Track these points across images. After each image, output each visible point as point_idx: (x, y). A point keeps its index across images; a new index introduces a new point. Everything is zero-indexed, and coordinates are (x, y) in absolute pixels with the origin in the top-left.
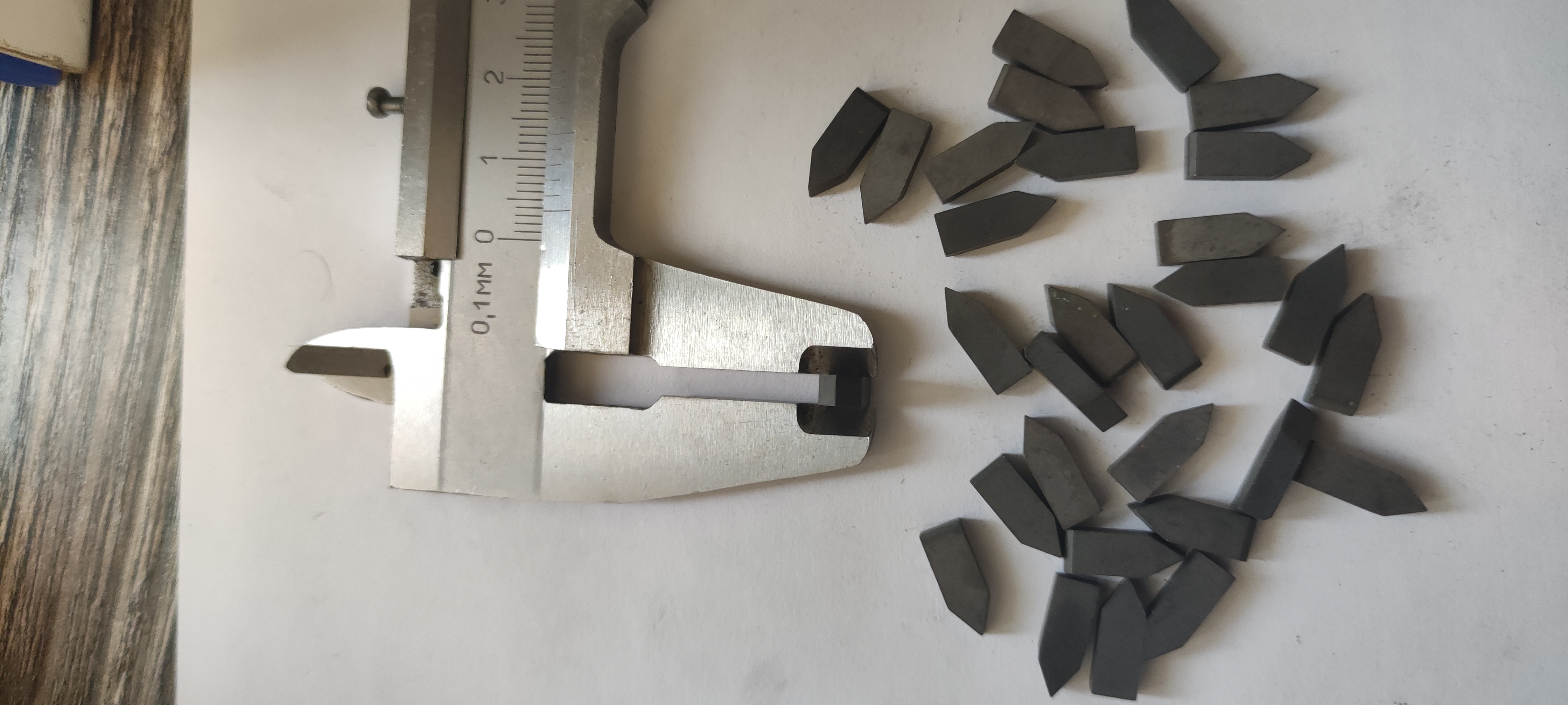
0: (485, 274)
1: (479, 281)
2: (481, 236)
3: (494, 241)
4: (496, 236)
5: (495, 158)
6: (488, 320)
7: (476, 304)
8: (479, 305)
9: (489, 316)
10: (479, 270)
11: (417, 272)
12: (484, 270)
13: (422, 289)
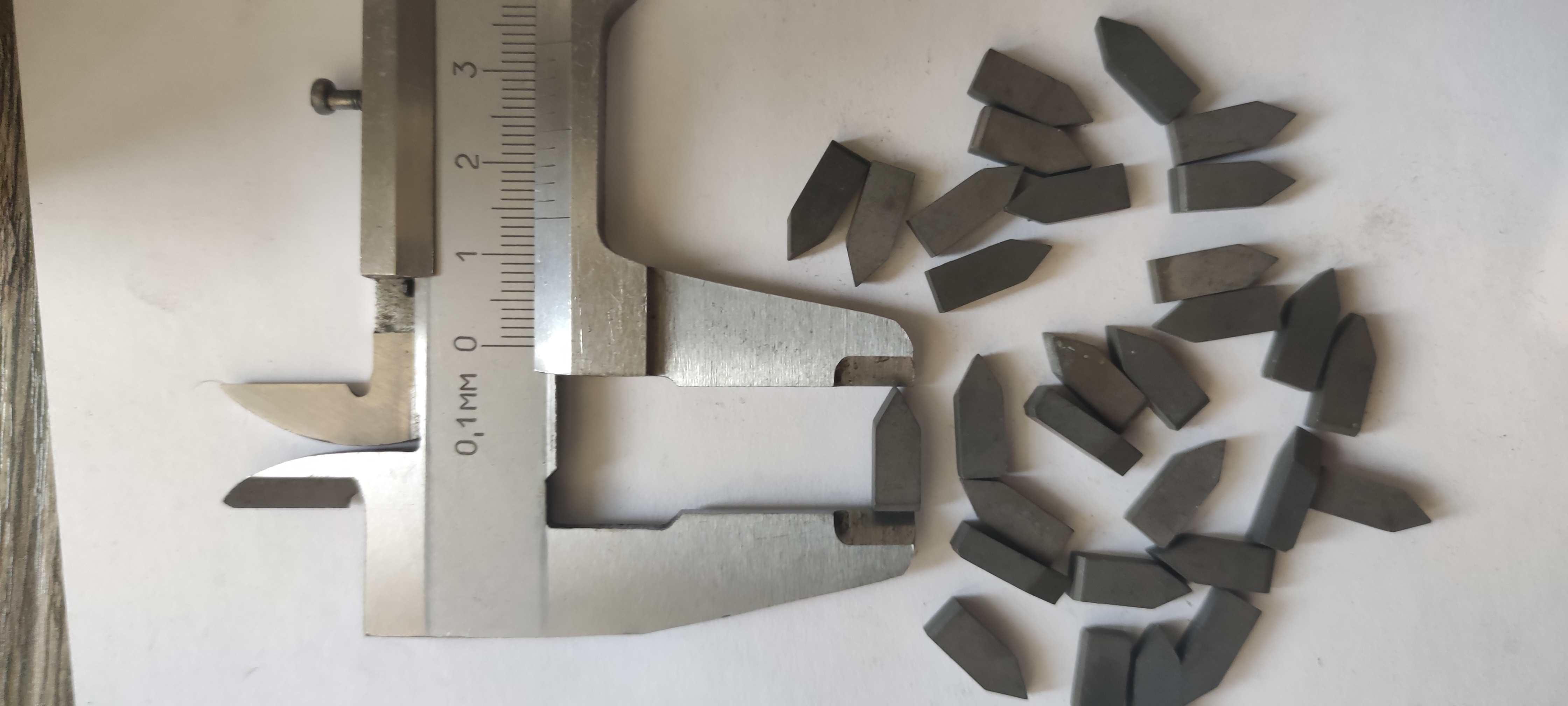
0: (468, 386)
1: (462, 395)
2: (461, 344)
3: (477, 349)
4: (479, 343)
5: (474, 254)
6: (475, 439)
7: (460, 421)
8: (464, 422)
9: (477, 435)
10: (462, 383)
11: (381, 292)
12: (468, 383)
13: (387, 311)
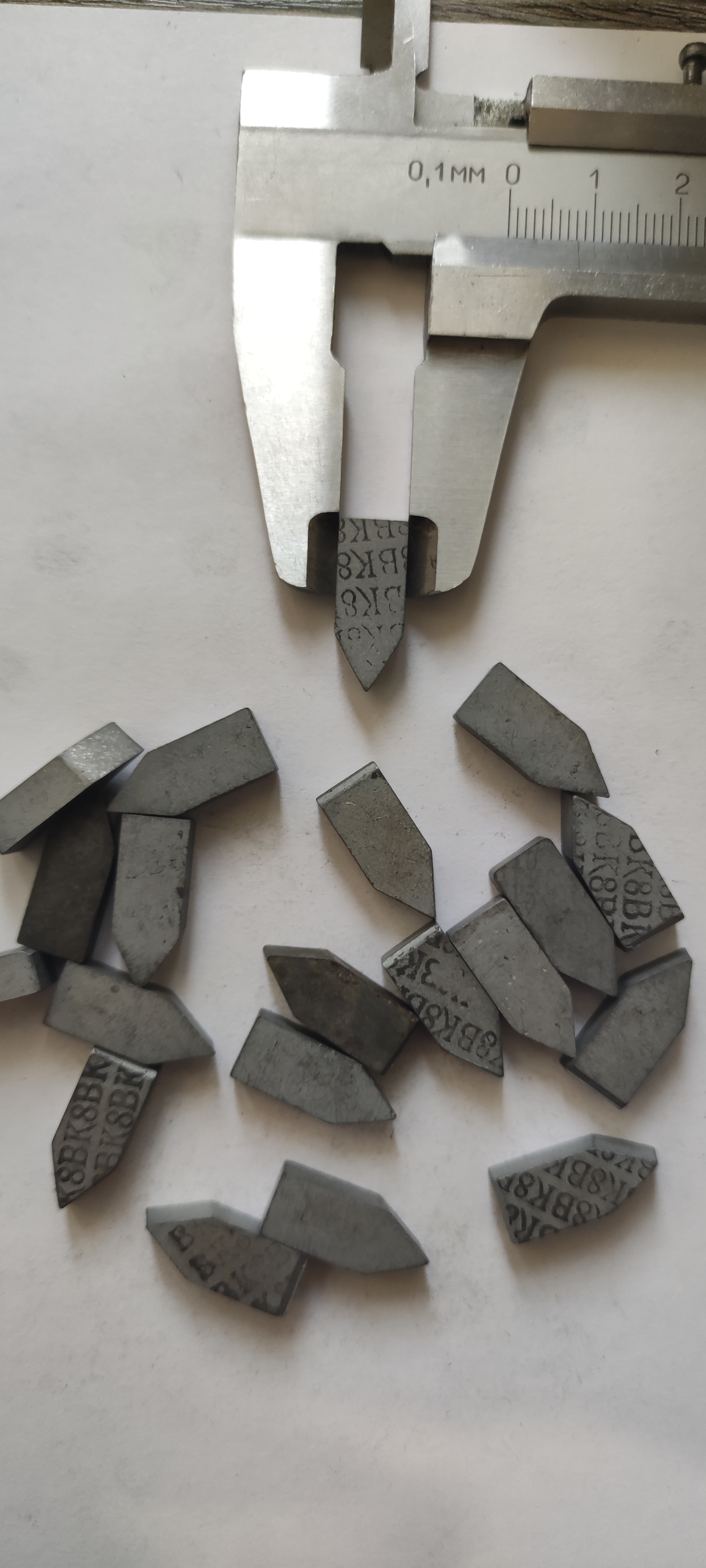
0: (473, 175)
1: (465, 169)
2: (513, 171)
3: (508, 185)
4: (514, 187)
5: (597, 186)
6: (423, 179)
7: (441, 166)
8: (439, 170)
9: (428, 181)
10: (477, 169)
11: (512, 103)
12: (477, 175)
13: (494, 109)
